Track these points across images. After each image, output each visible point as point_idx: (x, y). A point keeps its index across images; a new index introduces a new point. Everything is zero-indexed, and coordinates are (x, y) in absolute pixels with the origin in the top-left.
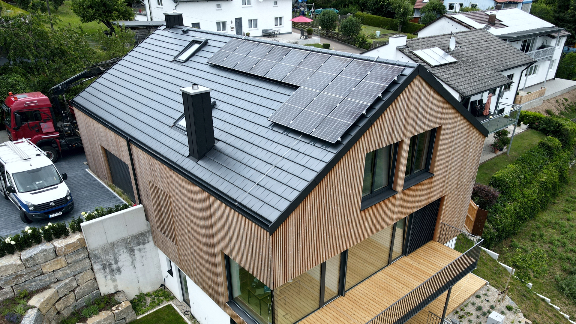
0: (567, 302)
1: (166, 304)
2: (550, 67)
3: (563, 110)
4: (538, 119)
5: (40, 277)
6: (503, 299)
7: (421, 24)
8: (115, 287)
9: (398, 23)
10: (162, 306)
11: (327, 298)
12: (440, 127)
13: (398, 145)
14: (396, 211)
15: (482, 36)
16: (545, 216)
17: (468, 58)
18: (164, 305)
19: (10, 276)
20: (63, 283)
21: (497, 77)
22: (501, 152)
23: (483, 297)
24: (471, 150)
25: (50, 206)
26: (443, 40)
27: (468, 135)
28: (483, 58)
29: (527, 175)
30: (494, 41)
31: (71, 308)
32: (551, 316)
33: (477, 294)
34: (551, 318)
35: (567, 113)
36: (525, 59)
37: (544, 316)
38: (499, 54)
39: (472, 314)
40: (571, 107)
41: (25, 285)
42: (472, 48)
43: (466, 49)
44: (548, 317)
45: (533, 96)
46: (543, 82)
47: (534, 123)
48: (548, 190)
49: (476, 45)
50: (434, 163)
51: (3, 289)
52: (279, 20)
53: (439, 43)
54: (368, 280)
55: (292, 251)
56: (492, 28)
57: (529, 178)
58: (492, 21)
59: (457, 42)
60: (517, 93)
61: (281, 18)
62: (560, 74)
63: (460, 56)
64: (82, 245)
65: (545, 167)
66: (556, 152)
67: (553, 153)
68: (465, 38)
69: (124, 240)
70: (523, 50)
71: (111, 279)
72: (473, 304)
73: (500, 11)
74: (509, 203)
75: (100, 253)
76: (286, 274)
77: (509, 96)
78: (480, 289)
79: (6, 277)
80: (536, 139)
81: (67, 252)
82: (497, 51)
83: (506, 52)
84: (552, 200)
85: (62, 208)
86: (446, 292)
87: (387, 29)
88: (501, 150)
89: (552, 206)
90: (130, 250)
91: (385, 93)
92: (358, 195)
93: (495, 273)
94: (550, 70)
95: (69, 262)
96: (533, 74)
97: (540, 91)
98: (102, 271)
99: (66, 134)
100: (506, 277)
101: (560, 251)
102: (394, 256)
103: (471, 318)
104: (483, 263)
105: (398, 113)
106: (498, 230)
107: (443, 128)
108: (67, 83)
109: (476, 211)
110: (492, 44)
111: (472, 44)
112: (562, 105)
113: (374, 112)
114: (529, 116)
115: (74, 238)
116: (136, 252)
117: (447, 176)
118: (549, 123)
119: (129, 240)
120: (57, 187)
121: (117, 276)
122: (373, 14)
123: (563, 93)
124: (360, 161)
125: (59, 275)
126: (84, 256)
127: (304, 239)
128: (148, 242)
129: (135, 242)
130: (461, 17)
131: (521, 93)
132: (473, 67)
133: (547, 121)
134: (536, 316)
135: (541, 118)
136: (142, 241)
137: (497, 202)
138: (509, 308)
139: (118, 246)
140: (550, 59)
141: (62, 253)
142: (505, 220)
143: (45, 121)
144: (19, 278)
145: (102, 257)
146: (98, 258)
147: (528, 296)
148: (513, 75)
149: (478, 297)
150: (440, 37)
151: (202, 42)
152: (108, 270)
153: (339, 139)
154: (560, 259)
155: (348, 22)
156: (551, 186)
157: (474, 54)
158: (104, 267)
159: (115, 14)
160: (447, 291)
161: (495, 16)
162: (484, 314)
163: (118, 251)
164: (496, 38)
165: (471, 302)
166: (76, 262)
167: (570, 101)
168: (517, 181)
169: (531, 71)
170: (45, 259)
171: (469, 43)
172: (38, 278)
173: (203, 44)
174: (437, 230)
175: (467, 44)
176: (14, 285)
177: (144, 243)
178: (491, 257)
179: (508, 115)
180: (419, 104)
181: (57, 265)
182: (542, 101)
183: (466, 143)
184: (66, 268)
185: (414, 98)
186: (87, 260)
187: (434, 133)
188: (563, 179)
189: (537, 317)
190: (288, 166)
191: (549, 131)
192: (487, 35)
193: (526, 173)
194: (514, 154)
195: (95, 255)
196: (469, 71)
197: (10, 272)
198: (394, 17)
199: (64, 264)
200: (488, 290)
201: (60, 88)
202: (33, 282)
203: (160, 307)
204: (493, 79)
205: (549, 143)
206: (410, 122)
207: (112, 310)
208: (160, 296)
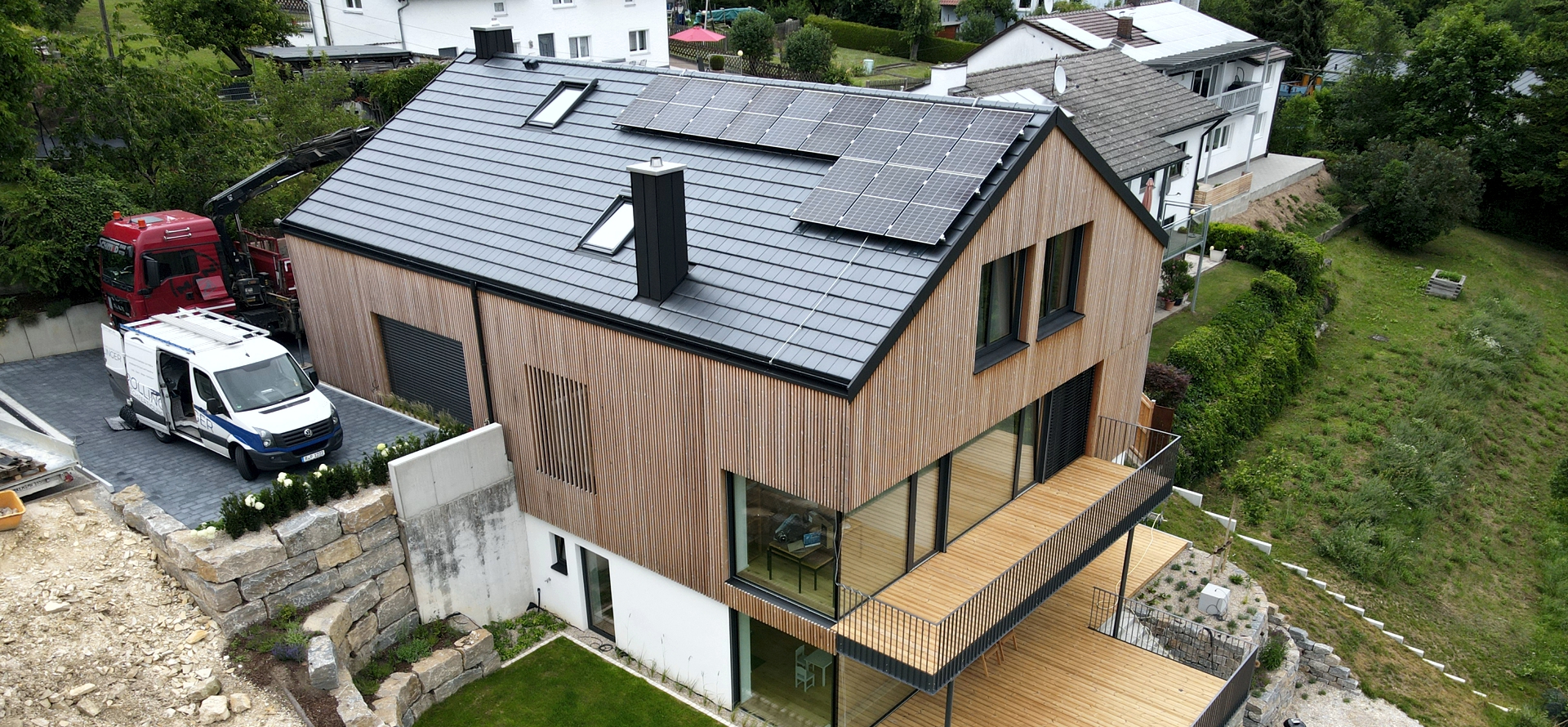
0: (1338, 576)
1: (555, 638)
2: (1256, 129)
3: (1292, 221)
4: (1244, 237)
5: (315, 579)
6: (1222, 567)
7: (961, 41)
8: (448, 604)
9: (909, 39)
10: (546, 642)
11: (916, 557)
12: (1091, 224)
13: (1026, 254)
14: (1026, 381)
15: (1114, 63)
16: (1279, 430)
17: (1094, 110)
18: (551, 640)
19: (261, 574)
20: (356, 591)
21: (1156, 148)
22: (1178, 308)
23: (1184, 569)
24: (1141, 272)
25: (304, 436)
26: (1038, 72)
27: (1136, 241)
28: (1123, 108)
29: (1236, 346)
30: (1140, 74)
31: (371, 646)
32: (1311, 598)
33: (1175, 562)
34: (1313, 602)
35: (1300, 227)
36: (1205, 110)
37: (1299, 599)
38: (1154, 100)
39: (1169, 596)
40: (1307, 215)
41: (288, 593)
42: (1099, 89)
43: (1086, 92)
44: (1307, 599)
45: (1228, 190)
46: (1244, 163)
47: (1237, 248)
48: (1280, 377)
49: (1104, 82)
50: (1084, 294)
51: (248, 602)
52: (639, 39)
53: (1031, 80)
54: (981, 525)
55: (876, 441)
56: (1126, 45)
57: (1240, 352)
58: (1126, 31)
59: (1068, 79)
60: (1196, 187)
61: (642, 33)
62: (1279, 143)
63: (1078, 107)
64: (389, 513)
65: (1269, 332)
66: (1286, 302)
67: (1281, 305)
68: (1081, 69)
69: (466, 500)
70: (1196, 90)
71: (440, 587)
72: (1169, 580)
73: (1138, 8)
74: (1208, 402)
75: (423, 528)
76: (865, 484)
77: (1181, 188)
78: (1176, 556)
79: (254, 577)
80: (1244, 279)
81: (362, 523)
82: (1148, 95)
83: (1166, 96)
84: (1289, 398)
85: (325, 442)
86: (1124, 538)
87: (883, 54)
88: (1178, 303)
89: (1291, 411)
90: (475, 522)
91: (1007, 156)
92: (970, 348)
93: (1201, 530)
94: (1256, 136)
95: (365, 547)
96: (1222, 145)
97: (1241, 180)
98: (426, 567)
99: (250, 303)
100: (1221, 537)
101: (1317, 489)
102: (1021, 485)
103: (1169, 602)
104: (1175, 512)
105: (1027, 194)
106: (1194, 453)
107: (1095, 224)
108: (245, 188)
109: (1151, 412)
110: (1137, 80)
111: (1096, 80)
112: (1288, 210)
113: (993, 189)
114: (1225, 232)
115: (373, 496)
116: (487, 527)
117: (1105, 322)
118: (1267, 243)
119: (474, 499)
120: (308, 399)
121: (451, 581)
122: (846, 20)
123: (1288, 184)
124: (973, 277)
125: (348, 573)
126: (390, 535)
127: (893, 419)
128: (509, 506)
129: (486, 504)
130: (1057, 23)
131: (1202, 187)
132: (1106, 127)
133: (1263, 239)
134: (1284, 599)
135: (1249, 235)
136: (497, 502)
137: (1186, 401)
138: (1236, 581)
139: (454, 512)
140: (1253, 110)
141: (353, 526)
142: (1205, 434)
143: (206, 274)
144: (277, 578)
145: (427, 537)
146: (419, 539)
147: (1266, 566)
148: (1185, 143)
149: (1176, 568)
150: (1031, 68)
151: (586, 85)
152: (435, 566)
153: (942, 237)
154: (1317, 503)
155: (802, 39)
156: (1284, 368)
157: (1104, 101)
158: (429, 560)
159: (256, 30)
160: (1127, 534)
161: (1132, 20)
162: (1192, 595)
163: (455, 524)
164: (1142, 67)
165: (1165, 577)
166: (377, 548)
167: (1303, 201)
168: (1219, 357)
169: (1216, 141)
170: (323, 539)
171: (1090, 80)
172: (309, 579)
173: (588, 89)
174: (1093, 433)
175: (1086, 80)
176: (267, 593)
177: (501, 509)
178: (1188, 502)
179: (1185, 225)
180: (1058, 179)
181: (343, 552)
182: (1247, 204)
183: (1133, 257)
184: (359, 559)
185: (1051, 167)
186: (397, 544)
187: (1079, 236)
188: (1304, 353)
189: (1287, 601)
190: (853, 291)
191: (1268, 262)
192: (1124, 61)
193: (1233, 342)
194: (1204, 309)
195: (415, 532)
196: (1101, 135)
197: (262, 565)
198: (897, 25)
199: (357, 552)
200: (1192, 556)
201: (231, 199)
202: (302, 588)
203: (542, 644)
204: (1149, 151)
205: (1271, 283)
206: (1045, 211)
207: (455, 647)
208: (535, 625)
